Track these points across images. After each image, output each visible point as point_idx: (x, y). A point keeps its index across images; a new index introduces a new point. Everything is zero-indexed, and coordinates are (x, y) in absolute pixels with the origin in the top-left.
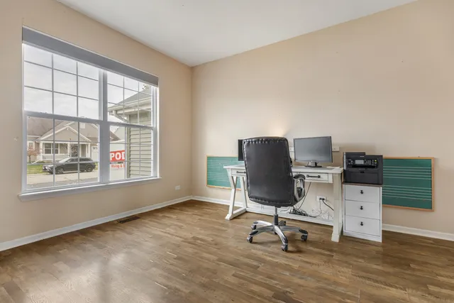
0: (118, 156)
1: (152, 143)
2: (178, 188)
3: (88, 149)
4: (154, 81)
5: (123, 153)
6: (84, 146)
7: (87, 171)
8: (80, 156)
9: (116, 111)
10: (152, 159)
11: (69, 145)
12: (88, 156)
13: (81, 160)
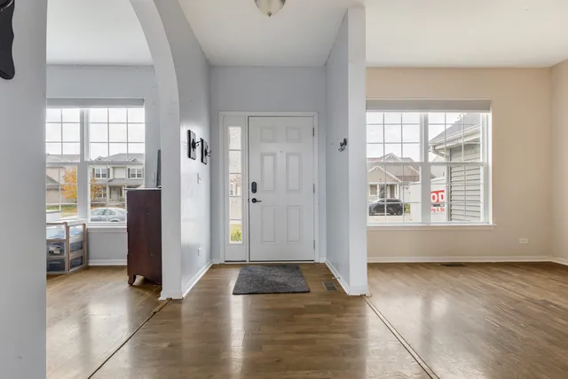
0: (434, 198)
1: (482, 181)
2: (523, 241)
3: (397, 190)
4: (485, 106)
5: (440, 194)
6: (392, 187)
7: (397, 215)
8: (389, 197)
9: (434, 147)
10: (482, 201)
11: (378, 187)
12: (397, 197)
13: (388, 201)
